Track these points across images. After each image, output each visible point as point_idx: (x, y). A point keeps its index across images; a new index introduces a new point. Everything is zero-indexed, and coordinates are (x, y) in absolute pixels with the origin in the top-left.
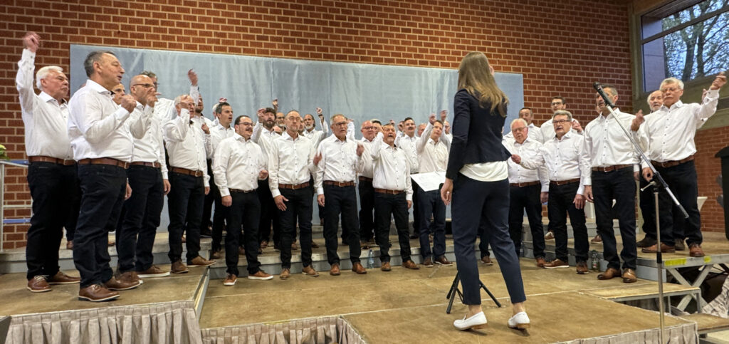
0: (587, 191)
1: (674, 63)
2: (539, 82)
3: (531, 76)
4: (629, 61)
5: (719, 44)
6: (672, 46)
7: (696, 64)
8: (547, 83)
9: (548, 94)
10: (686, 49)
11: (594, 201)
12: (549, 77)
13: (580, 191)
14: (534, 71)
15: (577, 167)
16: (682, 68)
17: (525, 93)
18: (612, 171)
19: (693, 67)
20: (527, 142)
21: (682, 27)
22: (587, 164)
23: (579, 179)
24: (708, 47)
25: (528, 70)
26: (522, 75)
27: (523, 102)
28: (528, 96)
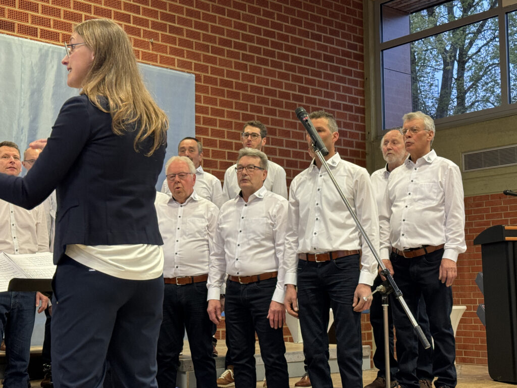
0: (289, 296)
1: (427, 88)
2: (221, 93)
3: (208, 80)
4: (361, 75)
5: (486, 65)
6: (425, 59)
7: (454, 92)
8: (235, 95)
9: (236, 116)
10: (442, 66)
11: (300, 315)
12: (239, 86)
13: (278, 296)
14: (214, 71)
15: (273, 251)
16: (437, 95)
17: (198, 109)
18: (327, 262)
19: (452, 97)
20: (193, 201)
21: (437, 31)
22: (291, 248)
23: (276, 273)
24: (471, 69)
25: (205, 69)
26: (194, 76)
27: (194, 125)
28: (202, 115)
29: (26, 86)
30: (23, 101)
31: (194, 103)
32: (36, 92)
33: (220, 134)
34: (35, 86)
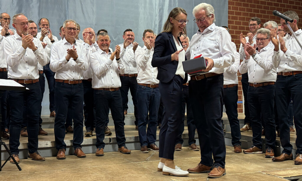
9: (247, 14)
17: (229, 13)
27: (227, 20)
28: (231, 15)
29: (157, 7)
30: (156, 14)
31: (228, 10)
32: (161, 10)
33: (239, 23)
34: (161, 7)
